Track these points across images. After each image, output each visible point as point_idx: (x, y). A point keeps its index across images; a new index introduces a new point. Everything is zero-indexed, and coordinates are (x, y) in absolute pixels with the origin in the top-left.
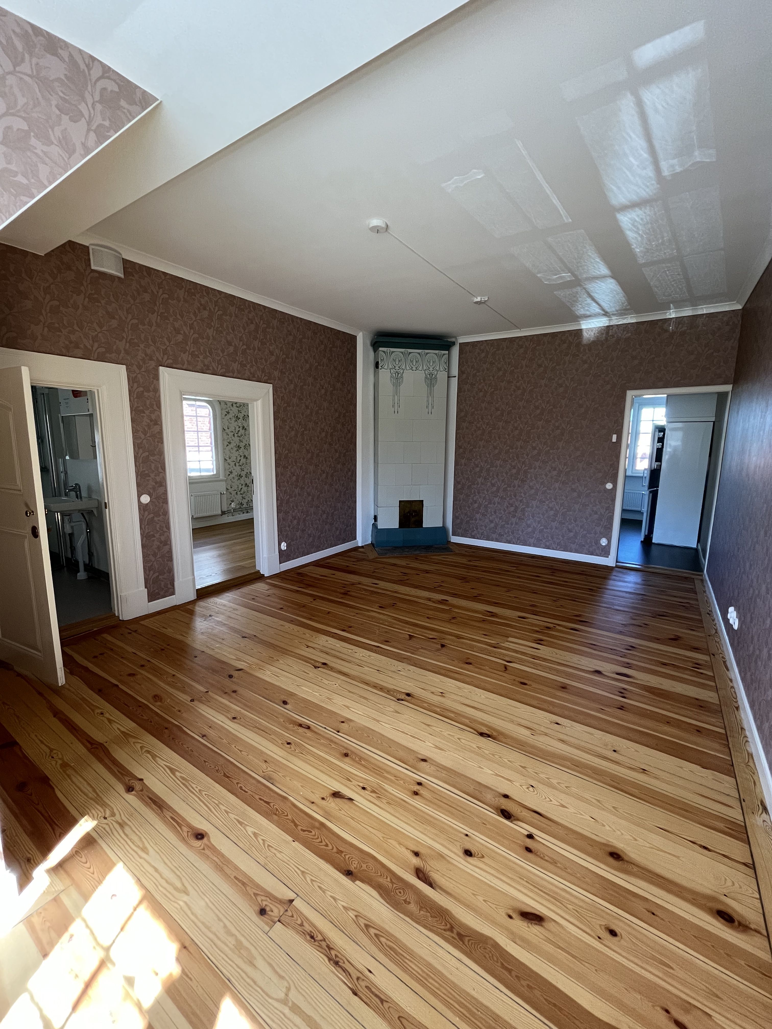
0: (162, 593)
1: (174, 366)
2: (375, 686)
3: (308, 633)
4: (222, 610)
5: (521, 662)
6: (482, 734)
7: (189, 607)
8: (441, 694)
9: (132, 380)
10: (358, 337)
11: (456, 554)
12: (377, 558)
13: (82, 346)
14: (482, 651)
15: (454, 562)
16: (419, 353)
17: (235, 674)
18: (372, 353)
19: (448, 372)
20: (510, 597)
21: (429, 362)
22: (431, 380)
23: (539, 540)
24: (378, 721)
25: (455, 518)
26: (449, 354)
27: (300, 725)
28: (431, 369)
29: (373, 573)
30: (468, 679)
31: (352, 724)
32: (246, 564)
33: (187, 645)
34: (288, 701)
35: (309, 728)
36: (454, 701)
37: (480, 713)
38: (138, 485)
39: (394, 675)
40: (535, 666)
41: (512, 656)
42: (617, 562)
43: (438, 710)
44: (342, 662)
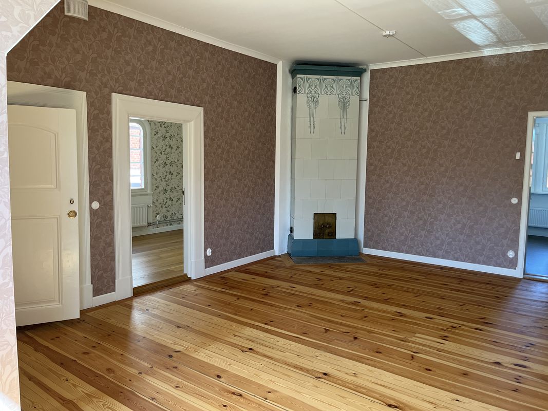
0: (104, 289)
1: (124, 92)
2: (296, 367)
3: (235, 326)
4: (156, 306)
5: (427, 353)
6: (390, 406)
7: (128, 302)
8: (354, 375)
9: (90, 104)
10: (278, 65)
11: (368, 264)
12: (293, 266)
13: (53, 77)
14: (391, 343)
15: (366, 271)
16: (333, 80)
17: (174, 354)
18: (290, 80)
19: (360, 96)
20: (418, 301)
21: (343, 87)
22: (344, 103)
23: (447, 252)
24: (299, 392)
25: (366, 230)
26: (361, 80)
27: (234, 393)
28: (344, 93)
29: (290, 278)
30: (378, 365)
31: (277, 394)
32: (175, 268)
33: (130, 332)
34: (222, 376)
35: (241, 395)
36: (366, 380)
37: (389, 390)
38: (91, 193)
39: (312, 359)
40: (440, 357)
41: (419, 349)
42: (524, 274)
43: (352, 386)
44: (268, 349)
